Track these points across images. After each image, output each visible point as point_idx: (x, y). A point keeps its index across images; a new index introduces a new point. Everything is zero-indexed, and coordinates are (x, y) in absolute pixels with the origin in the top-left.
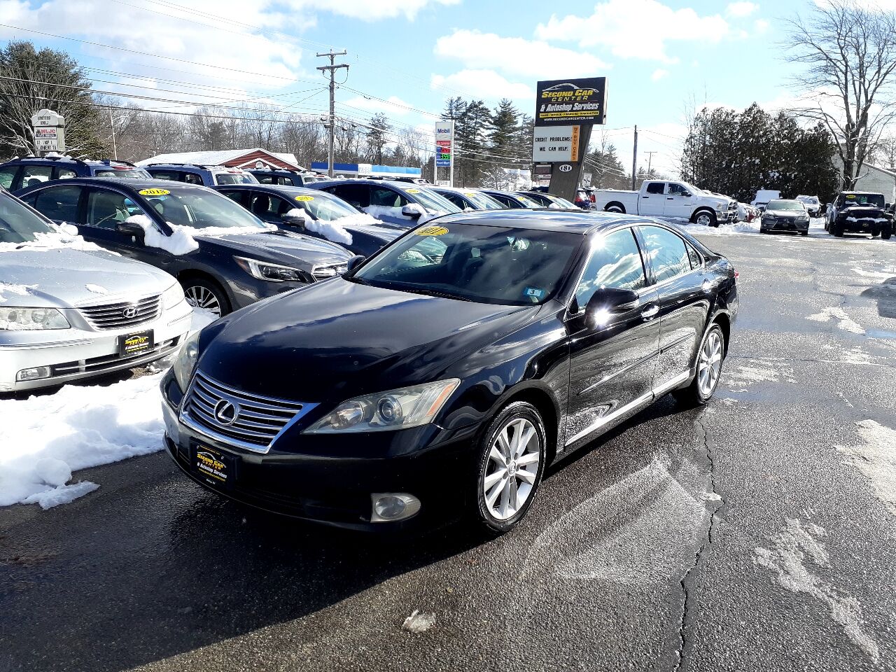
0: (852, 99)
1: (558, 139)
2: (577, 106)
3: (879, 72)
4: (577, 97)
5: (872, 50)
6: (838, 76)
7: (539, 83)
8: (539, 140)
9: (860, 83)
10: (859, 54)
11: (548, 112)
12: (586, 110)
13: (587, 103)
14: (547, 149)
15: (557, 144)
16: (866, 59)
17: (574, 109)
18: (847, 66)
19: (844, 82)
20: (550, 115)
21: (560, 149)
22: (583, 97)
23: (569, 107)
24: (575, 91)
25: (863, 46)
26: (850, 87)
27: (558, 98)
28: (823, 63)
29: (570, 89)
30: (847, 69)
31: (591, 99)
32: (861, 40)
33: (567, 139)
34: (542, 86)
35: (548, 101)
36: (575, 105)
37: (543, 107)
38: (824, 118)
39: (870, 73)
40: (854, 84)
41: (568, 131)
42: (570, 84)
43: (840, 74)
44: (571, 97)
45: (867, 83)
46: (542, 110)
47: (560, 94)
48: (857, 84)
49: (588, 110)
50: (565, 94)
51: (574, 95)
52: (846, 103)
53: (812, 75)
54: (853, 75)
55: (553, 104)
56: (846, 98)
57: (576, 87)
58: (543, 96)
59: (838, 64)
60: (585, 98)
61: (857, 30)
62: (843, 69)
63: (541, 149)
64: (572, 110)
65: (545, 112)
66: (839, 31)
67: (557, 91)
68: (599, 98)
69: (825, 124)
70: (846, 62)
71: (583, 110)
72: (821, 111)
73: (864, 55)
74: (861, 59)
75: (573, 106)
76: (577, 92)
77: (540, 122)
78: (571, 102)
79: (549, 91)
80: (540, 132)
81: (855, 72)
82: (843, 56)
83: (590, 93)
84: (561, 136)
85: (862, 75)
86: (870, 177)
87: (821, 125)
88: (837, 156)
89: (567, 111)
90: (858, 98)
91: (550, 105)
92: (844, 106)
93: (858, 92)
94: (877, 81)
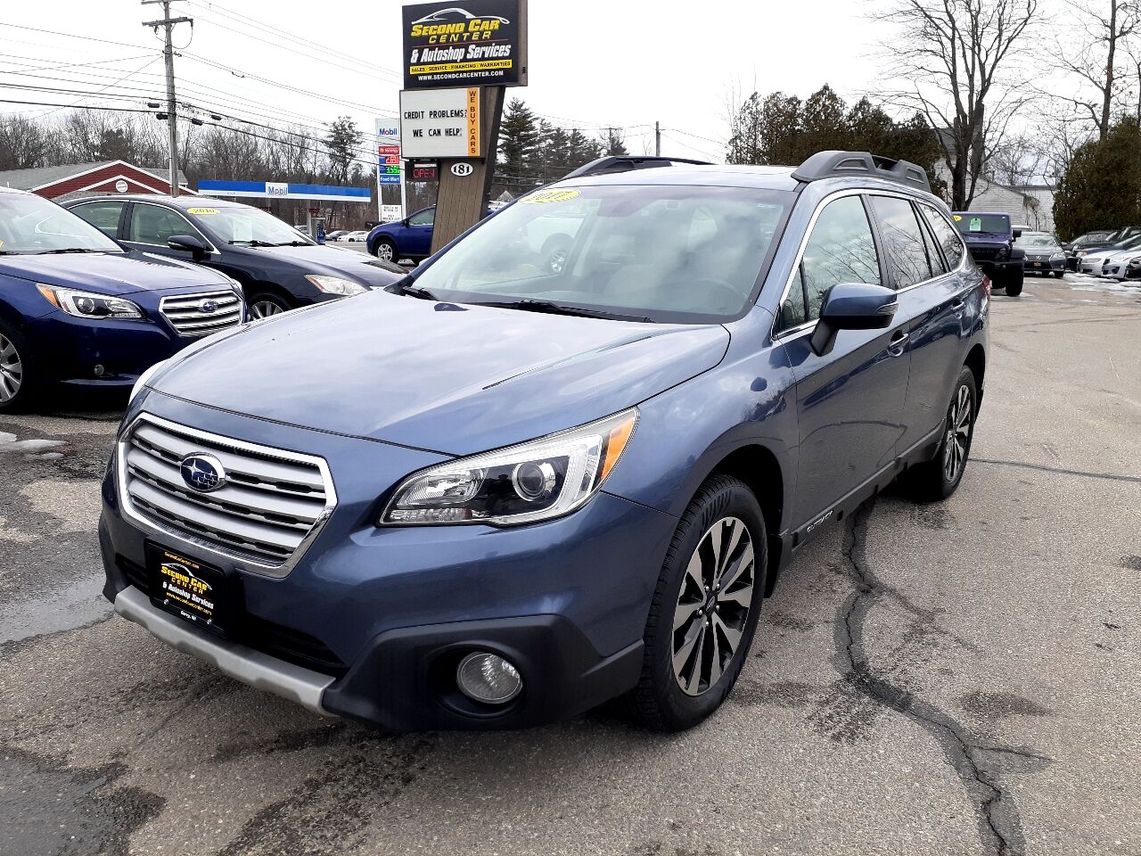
1: (444, 114)
2: (474, 52)
4: (472, 34)
7: (406, 6)
8: (410, 116)
11: (424, 64)
12: (489, 59)
13: (490, 44)
14: (425, 133)
15: (443, 124)
17: (469, 56)
20: (427, 69)
21: (448, 133)
22: (482, 33)
23: (459, 54)
24: (467, 22)
27: (439, 36)
29: (461, 18)
31: (498, 37)
33: (458, 114)
34: (413, 11)
35: (422, 43)
36: (470, 50)
37: (416, 53)
38: (922, 106)
41: (460, 98)
44: (461, 34)
46: (414, 60)
47: (442, 29)
48: (969, 53)
49: (493, 59)
50: (451, 28)
51: (466, 30)
52: (954, 83)
55: (432, 49)
56: (953, 76)
58: (413, 34)
60: (487, 35)
63: (415, 134)
64: (465, 60)
65: (418, 62)
67: (438, 23)
69: (925, 115)
71: (483, 59)
72: (918, 96)
74: (974, 18)
75: (467, 52)
76: (472, 23)
77: (412, 82)
78: (462, 43)
79: (424, 24)
80: (414, 101)
82: (948, 14)
83: (495, 25)
84: (448, 107)
87: (917, 118)
89: (455, 61)
90: (971, 77)
91: (426, 50)
92: (951, 87)
93: (970, 67)
94: (998, 48)
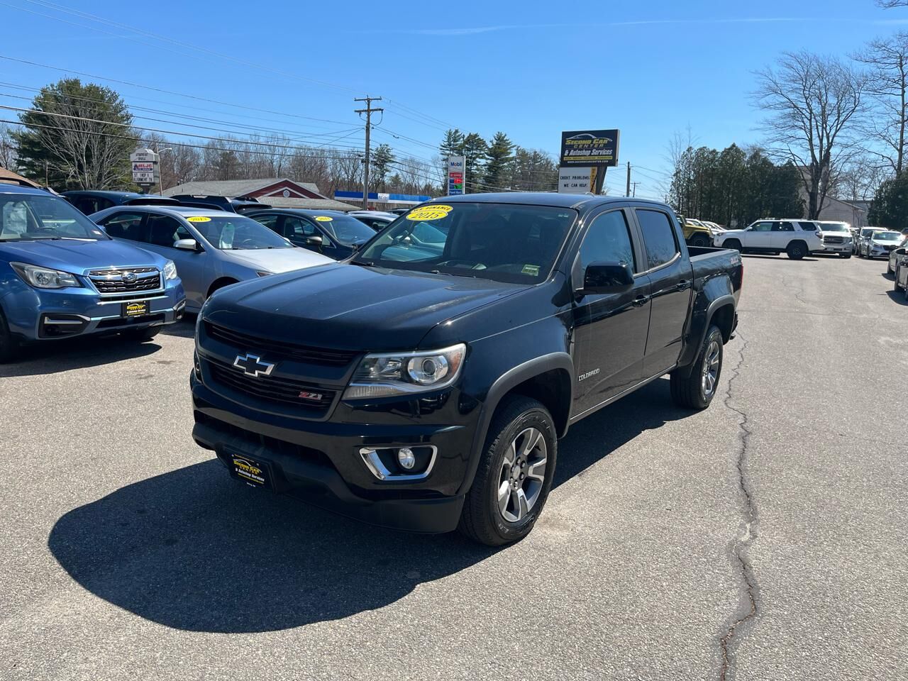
0: (816, 141)
1: (579, 178)
2: (595, 152)
3: (838, 119)
4: (594, 144)
5: (832, 101)
6: (803, 122)
7: (563, 133)
8: (563, 178)
9: (823, 128)
10: (821, 104)
11: (571, 156)
12: (602, 155)
13: (603, 149)
14: (570, 185)
15: (579, 182)
16: (827, 107)
17: (592, 154)
18: (811, 113)
19: (809, 127)
20: (572, 158)
21: (581, 185)
22: (599, 145)
23: (588, 153)
24: (593, 140)
25: (825, 97)
26: (814, 132)
27: (579, 145)
28: (791, 110)
29: (590, 138)
30: (811, 117)
31: (606, 146)
32: (823, 91)
33: (586, 178)
34: (566, 135)
35: (571, 147)
36: (593, 151)
37: (567, 152)
38: (792, 157)
39: (831, 120)
40: (817, 128)
41: (587, 171)
42: (590, 135)
43: (805, 120)
44: (589, 145)
45: (828, 128)
46: (565, 155)
47: (581, 142)
48: (820, 128)
49: (604, 155)
50: (584, 142)
51: (592, 143)
52: (811, 144)
53: (781, 121)
54: (817, 122)
55: (575, 150)
56: (810, 140)
57: (594, 137)
58: (567, 144)
59: (804, 112)
60: (602, 146)
61: (820, 83)
62: (808, 115)
63: (565, 186)
64: (590, 155)
65: (568, 156)
66: (804, 84)
67: (579, 139)
68: (613, 146)
69: (793, 162)
70: (811, 110)
71: (599, 155)
72: (789, 152)
73: (825, 104)
74: (823, 108)
75: (591, 152)
76: (595, 141)
77: (564, 164)
78: (590, 148)
79: (572, 140)
80: (564, 171)
81: (818, 118)
82: (808, 104)
83: (605, 141)
84: (582, 175)
85: (824, 122)
86: (831, 208)
87: (789, 163)
88: (803, 188)
89: (586, 156)
90: (821, 140)
91: (572, 151)
92: (809, 147)
93: (821, 134)
94: (837, 126)
